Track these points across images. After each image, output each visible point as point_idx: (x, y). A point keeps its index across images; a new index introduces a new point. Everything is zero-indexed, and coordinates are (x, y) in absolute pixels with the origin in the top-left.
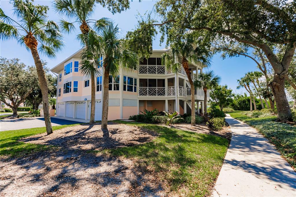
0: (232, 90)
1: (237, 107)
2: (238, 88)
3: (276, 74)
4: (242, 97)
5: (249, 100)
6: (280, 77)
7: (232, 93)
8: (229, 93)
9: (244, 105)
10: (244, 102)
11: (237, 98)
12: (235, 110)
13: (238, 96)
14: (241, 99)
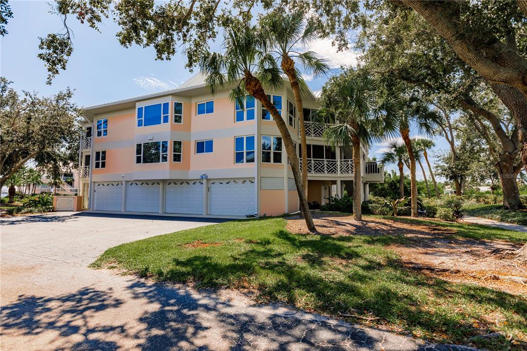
3: (507, 153)
6: (511, 157)
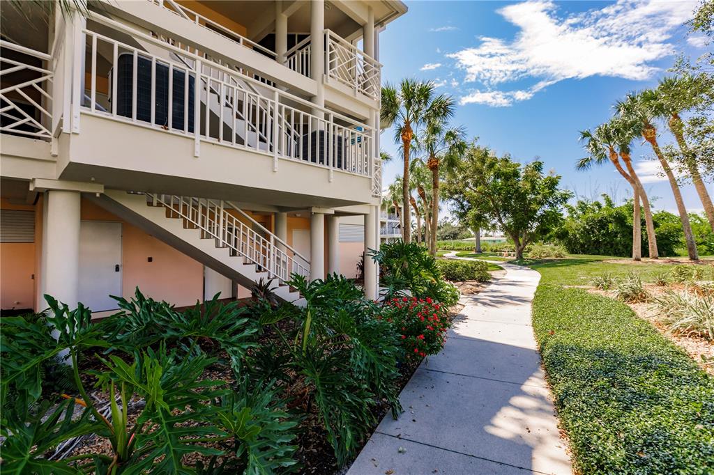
0: (559, 178)
1: (579, 243)
2: (583, 165)
4: (596, 208)
5: (620, 219)
7: (561, 189)
8: (547, 191)
9: (604, 235)
10: (603, 224)
11: (580, 213)
12: (573, 252)
13: (583, 207)
14: (591, 215)
